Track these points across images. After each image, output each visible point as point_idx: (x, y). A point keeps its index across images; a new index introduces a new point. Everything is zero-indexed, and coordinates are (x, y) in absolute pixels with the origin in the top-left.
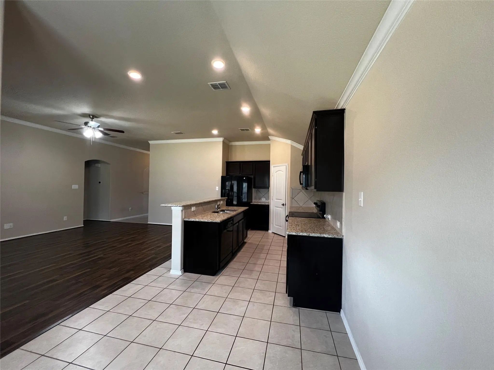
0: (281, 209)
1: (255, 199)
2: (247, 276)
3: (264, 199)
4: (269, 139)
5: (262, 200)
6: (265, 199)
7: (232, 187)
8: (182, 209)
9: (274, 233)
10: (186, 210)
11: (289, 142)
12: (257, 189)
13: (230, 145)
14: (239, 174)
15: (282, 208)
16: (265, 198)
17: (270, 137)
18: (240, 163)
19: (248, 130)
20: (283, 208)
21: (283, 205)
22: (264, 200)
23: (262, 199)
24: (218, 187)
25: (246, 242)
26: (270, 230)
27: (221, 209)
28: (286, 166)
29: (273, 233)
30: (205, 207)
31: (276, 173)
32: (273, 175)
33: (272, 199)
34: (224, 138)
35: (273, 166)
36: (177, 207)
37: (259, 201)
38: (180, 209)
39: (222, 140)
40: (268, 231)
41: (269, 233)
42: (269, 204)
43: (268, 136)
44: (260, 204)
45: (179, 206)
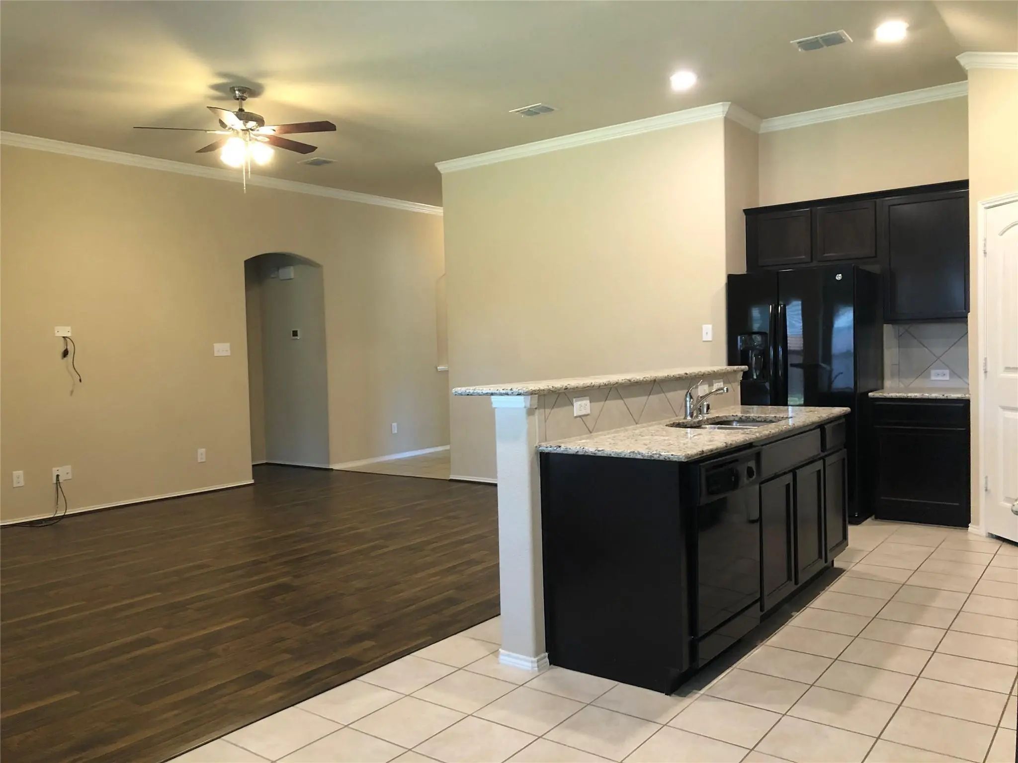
1: (898, 374)
2: (824, 715)
3: (943, 375)
4: (959, 74)
5: (933, 378)
6: (947, 372)
7: (779, 323)
8: (528, 405)
9: (999, 538)
10: (548, 411)
12: (902, 328)
13: (761, 131)
14: (809, 260)
16: (948, 367)
17: (963, 60)
18: (811, 211)
19: (836, 41)
22: (940, 378)
23: (929, 376)
24: (710, 326)
25: (840, 571)
26: (978, 524)
27: (713, 414)
29: (994, 540)
30: (637, 402)
31: (1002, 235)
32: (985, 251)
33: (986, 372)
34: (730, 103)
35: (983, 204)
36: (511, 395)
37: (918, 383)
38: (523, 405)
39: (722, 115)
40: (969, 530)
41: (971, 537)
42: (967, 396)
43: (957, 57)
44: (916, 396)
45: (517, 394)
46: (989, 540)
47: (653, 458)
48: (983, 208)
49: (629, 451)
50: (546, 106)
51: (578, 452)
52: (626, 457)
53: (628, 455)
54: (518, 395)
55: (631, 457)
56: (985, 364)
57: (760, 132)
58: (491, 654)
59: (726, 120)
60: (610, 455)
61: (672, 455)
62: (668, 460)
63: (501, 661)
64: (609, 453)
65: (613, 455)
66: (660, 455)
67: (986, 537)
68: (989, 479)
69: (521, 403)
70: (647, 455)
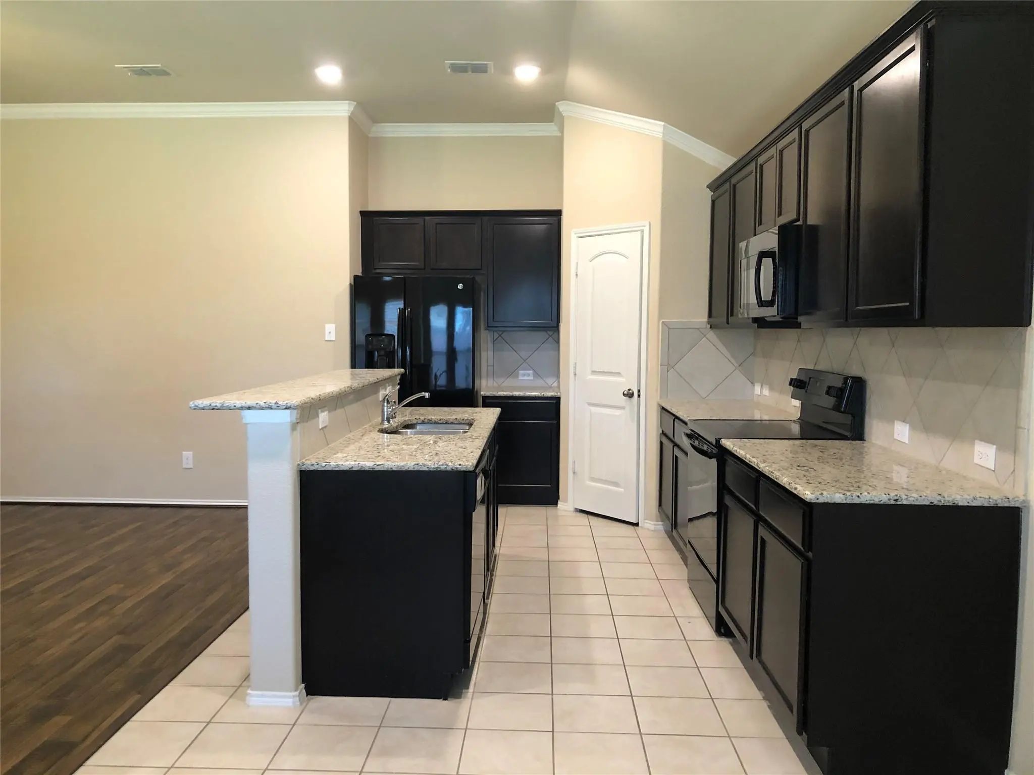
0: (618, 412)
1: (493, 375)
3: (529, 375)
5: (520, 378)
6: (531, 372)
7: (407, 326)
8: (293, 420)
9: (584, 511)
10: (305, 424)
11: (655, 128)
12: (496, 334)
13: (373, 135)
14: (423, 267)
15: (623, 408)
16: (532, 369)
18: (424, 221)
19: (481, 69)
20: (628, 409)
21: (629, 395)
22: (526, 378)
23: (517, 376)
26: (566, 501)
28: (640, 232)
29: (581, 513)
31: (591, 261)
32: (577, 273)
33: (575, 374)
34: (355, 103)
35: (575, 234)
36: (275, 409)
37: (509, 382)
38: (288, 420)
39: (347, 114)
40: (558, 507)
41: (560, 513)
42: (559, 394)
43: (557, 104)
44: (520, 394)
45: (284, 407)
46: (574, 514)
47: (439, 469)
48: (576, 237)
49: (413, 464)
50: (165, 69)
51: (352, 467)
52: (409, 470)
53: (412, 467)
54: (285, 409)
55: (415, 469)
56: (575, 368)
57: (370, 135)
58: (230, 697)
59: (351, 119)
60: (391, 468)
61: (460, 465)
62: (456, 470)
63: (251, 704)
64: (390, 467)
65: (394, 469)
66: (448, 466)
67: (573, 512)
68: (576, 463)
69: (286, 417)
70: (433, 466)
